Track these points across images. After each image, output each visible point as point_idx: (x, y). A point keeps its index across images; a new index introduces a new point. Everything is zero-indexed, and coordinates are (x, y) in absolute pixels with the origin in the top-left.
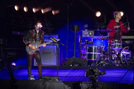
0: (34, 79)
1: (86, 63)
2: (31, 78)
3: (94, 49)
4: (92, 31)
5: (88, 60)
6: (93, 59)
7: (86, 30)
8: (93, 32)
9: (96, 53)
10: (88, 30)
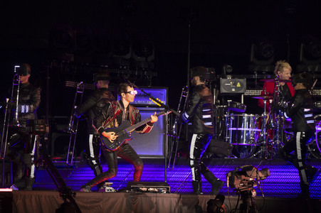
0: (113, 190)
1: (229, 151)
2: (107, 188)
3: (246, 120)
4: (242, 80)
5: (234, 146)
6: (244, 143)
7: (229, 78)
8: (244, 81)
9: (250, 130)
10: (232, 78)
